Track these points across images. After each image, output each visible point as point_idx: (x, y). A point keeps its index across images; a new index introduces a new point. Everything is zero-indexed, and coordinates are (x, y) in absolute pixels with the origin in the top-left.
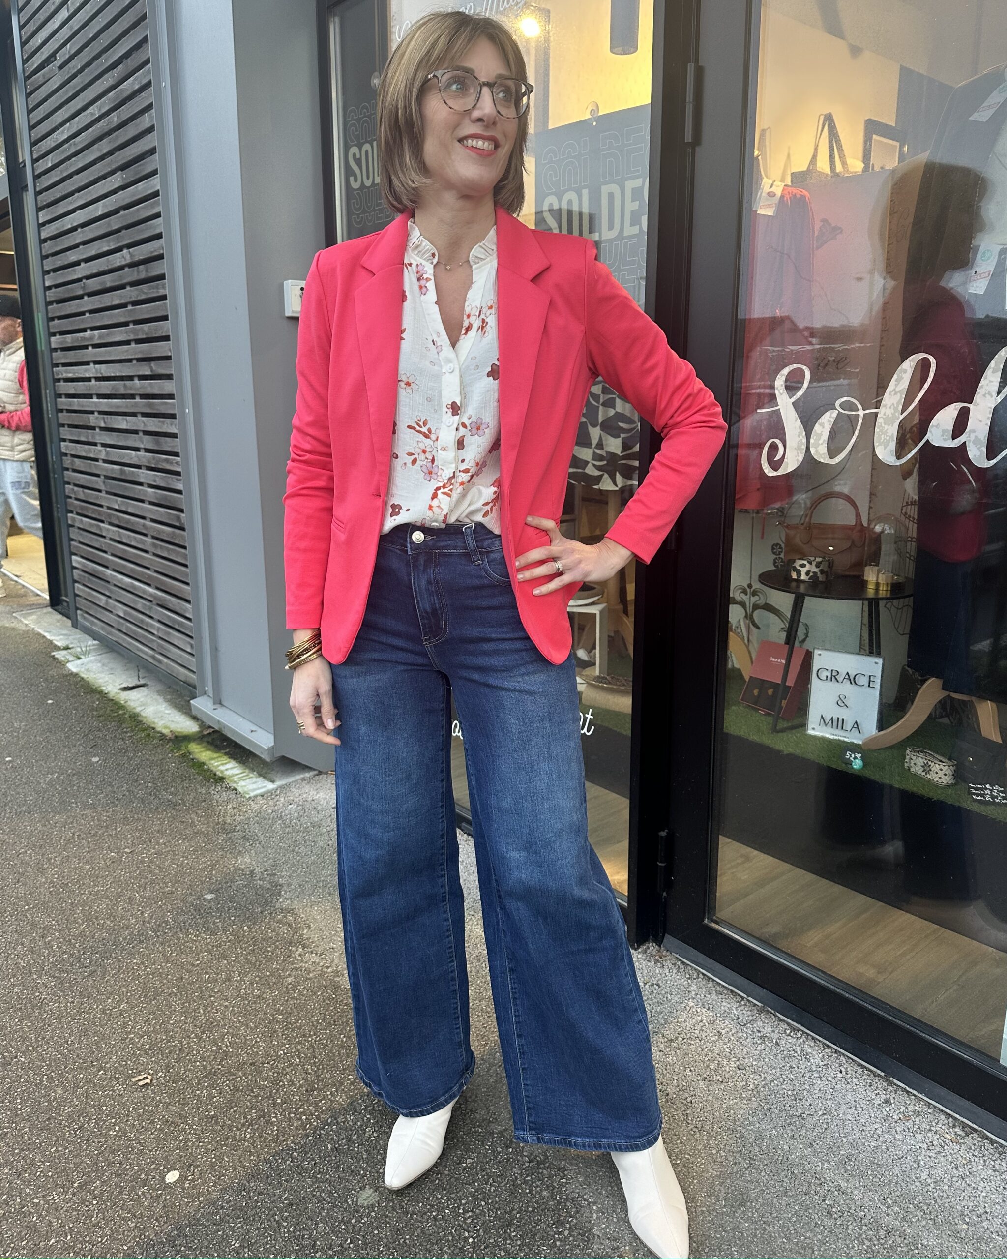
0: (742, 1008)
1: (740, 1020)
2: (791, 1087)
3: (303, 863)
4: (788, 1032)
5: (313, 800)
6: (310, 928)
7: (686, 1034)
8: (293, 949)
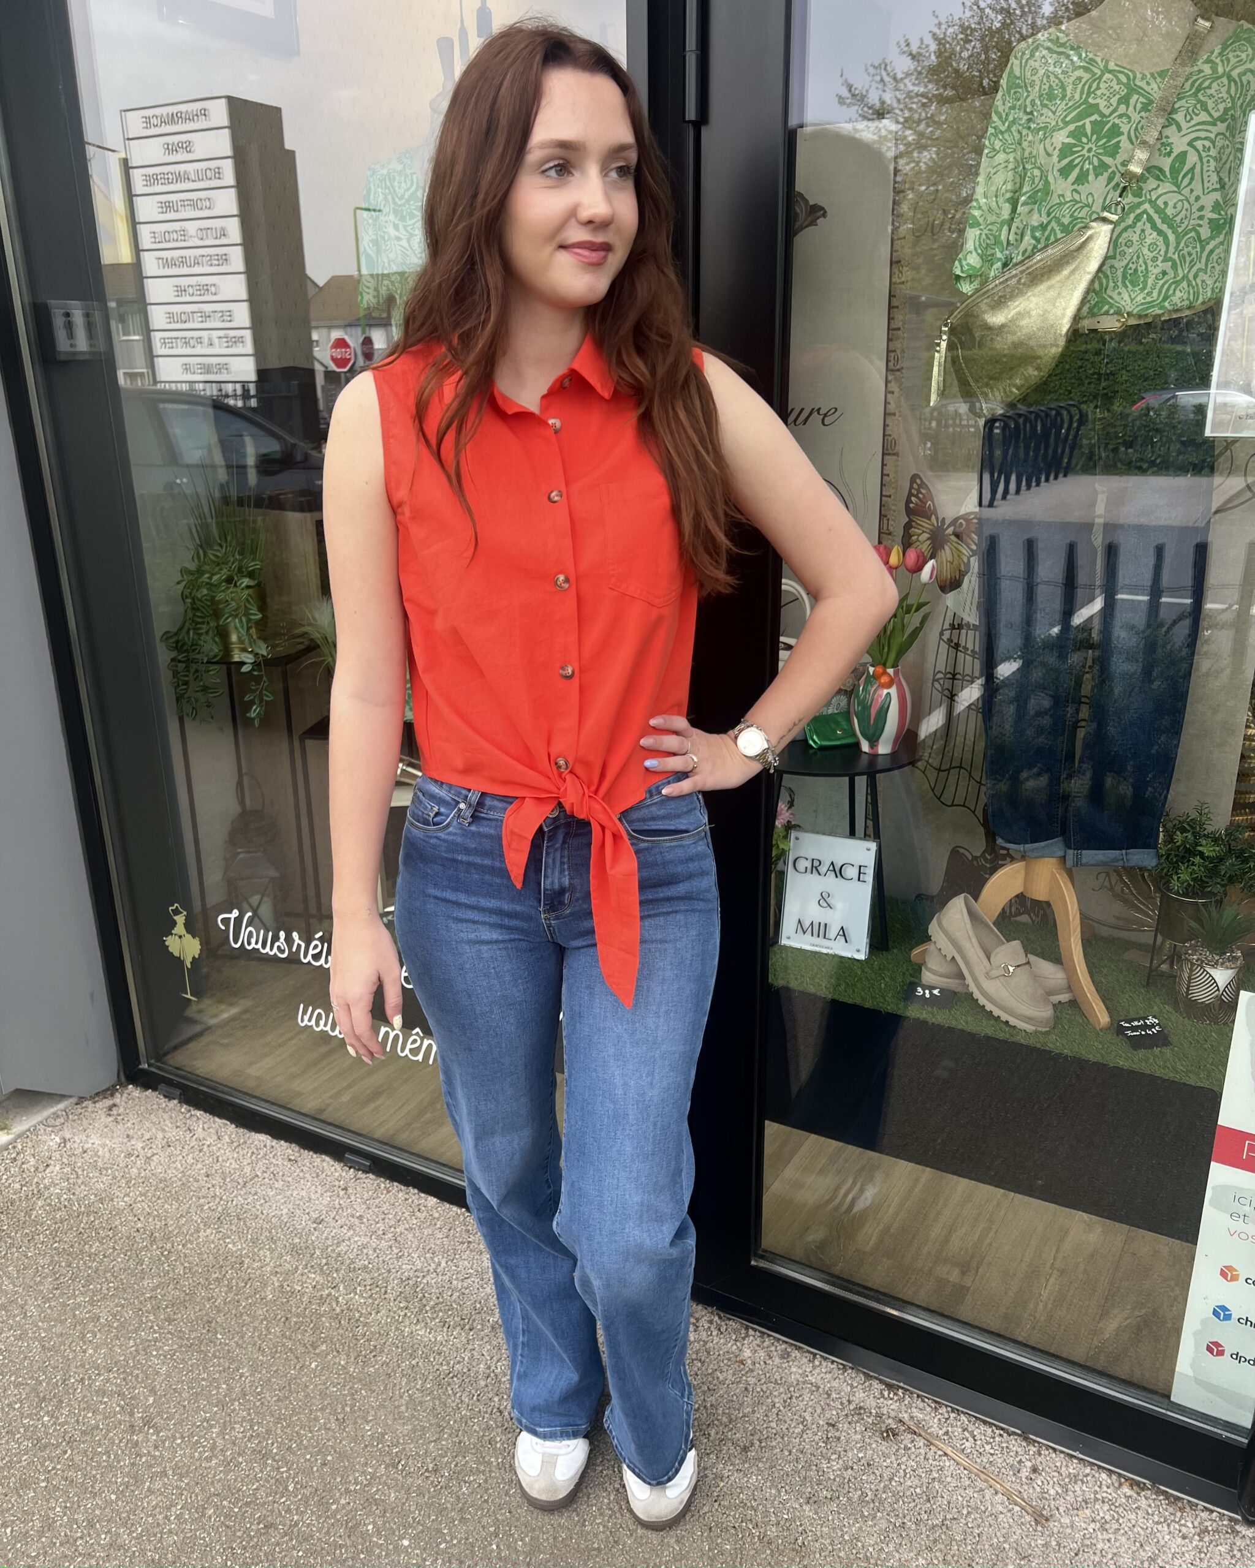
0: (818, 1370)
1: (821, 1390)
2: (916, 1482)
3: (105, 1272)
4: (886, 1393)
5: (85, 1152)
6: (155, 1393)
7: (761, 1432)
8: (141, 1438)
